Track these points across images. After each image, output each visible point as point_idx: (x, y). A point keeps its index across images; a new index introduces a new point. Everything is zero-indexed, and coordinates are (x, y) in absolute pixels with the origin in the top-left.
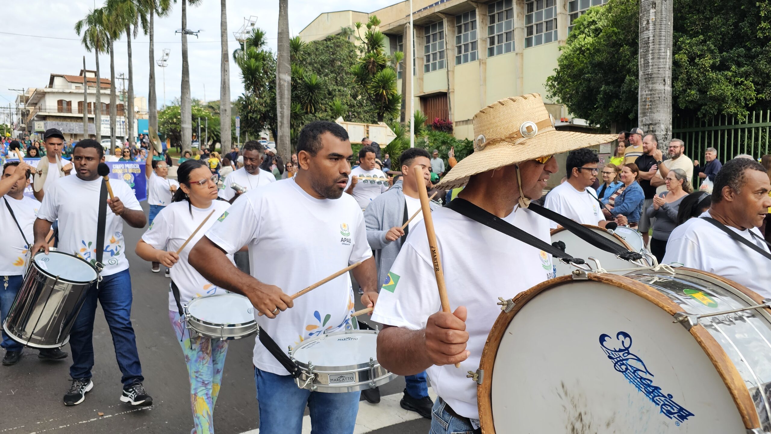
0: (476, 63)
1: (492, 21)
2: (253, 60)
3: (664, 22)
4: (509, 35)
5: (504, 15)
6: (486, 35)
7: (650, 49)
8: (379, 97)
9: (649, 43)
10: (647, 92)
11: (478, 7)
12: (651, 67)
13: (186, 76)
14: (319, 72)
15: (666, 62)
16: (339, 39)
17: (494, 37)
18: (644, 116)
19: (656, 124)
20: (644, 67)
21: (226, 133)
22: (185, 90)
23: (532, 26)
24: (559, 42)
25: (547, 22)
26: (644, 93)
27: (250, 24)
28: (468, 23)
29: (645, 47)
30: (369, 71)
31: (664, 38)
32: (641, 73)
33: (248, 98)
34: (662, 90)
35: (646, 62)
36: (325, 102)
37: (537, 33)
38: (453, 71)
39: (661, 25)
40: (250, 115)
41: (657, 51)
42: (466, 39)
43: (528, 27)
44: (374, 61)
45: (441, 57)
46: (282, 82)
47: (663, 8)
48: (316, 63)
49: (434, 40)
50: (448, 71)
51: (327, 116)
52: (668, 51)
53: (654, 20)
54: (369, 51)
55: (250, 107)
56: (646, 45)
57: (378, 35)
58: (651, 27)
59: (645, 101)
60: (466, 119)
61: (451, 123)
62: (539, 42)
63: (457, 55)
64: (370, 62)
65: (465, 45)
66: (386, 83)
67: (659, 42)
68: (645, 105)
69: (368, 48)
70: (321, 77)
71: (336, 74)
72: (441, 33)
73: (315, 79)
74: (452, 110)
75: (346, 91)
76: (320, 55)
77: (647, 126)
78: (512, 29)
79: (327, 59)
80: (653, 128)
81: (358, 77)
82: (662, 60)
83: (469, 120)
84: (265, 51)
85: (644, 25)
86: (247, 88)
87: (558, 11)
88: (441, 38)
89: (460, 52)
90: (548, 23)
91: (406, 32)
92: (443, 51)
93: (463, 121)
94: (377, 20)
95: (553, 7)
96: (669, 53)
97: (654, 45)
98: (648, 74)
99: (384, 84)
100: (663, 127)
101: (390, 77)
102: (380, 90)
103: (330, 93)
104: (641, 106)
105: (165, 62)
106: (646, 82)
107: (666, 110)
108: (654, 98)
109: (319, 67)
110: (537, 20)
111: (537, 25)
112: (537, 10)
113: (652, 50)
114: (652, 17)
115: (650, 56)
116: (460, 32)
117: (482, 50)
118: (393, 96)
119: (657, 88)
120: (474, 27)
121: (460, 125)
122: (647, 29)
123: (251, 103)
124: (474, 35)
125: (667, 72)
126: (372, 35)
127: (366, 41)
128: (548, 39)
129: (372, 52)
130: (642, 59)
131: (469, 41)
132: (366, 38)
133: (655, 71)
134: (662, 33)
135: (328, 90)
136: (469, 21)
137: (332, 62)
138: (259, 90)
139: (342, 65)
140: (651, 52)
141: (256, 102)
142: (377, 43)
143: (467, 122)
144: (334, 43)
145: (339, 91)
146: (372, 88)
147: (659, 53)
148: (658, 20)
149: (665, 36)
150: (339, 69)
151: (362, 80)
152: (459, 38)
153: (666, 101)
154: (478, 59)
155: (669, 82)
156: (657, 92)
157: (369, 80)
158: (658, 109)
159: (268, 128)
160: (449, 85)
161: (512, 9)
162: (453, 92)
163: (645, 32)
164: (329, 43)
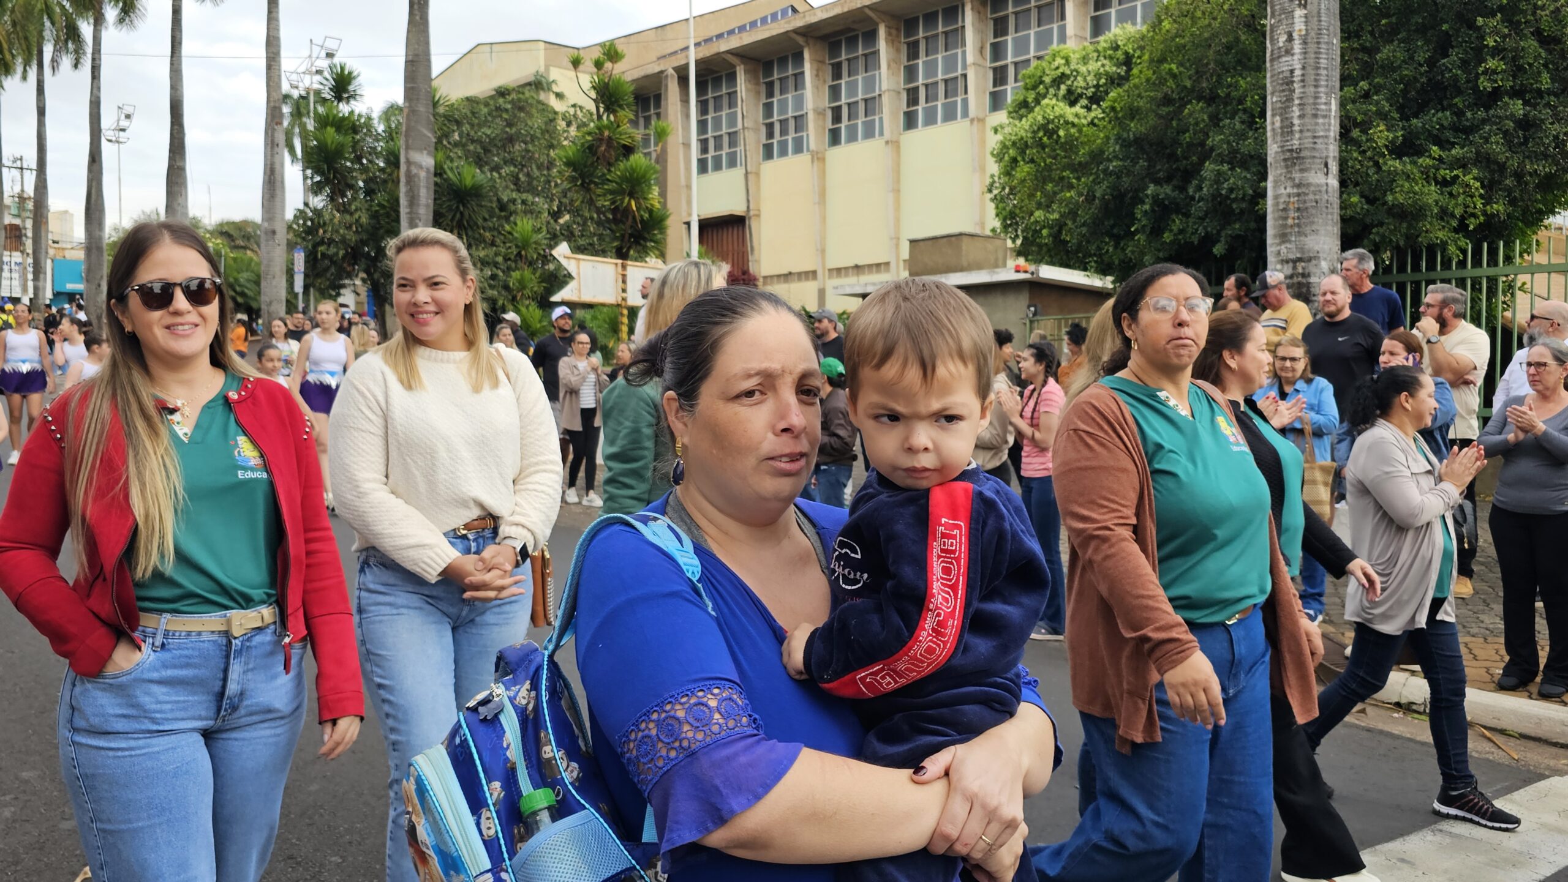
0: (805, 158)
1: (837, 75)
2: (331, 130)
3: (1325, 39)
4: (872, 105)
5: (861, 63)
6: (825, 103)
7: (1297, 94)
8: (620, 214)
9: (1293, 82)
10: (1289, 190)
11: (808, 44)
12: (1297, 136)
13: (177, 158)
14: (479, 162)
15: (1330, 125)
16: (523, 93)
17: (840, 107)
18: (1283, 242)
19: (1310, 260)
20: (1282, 134)
21: (274, 283)
22: (176, 189)
23: (917, 88)
24: (972, 120)
25: (946, 81)
26: (1282, 191)
27: (323, 54)
28: (787, 77)
29: (1283, 91)
30: (598, 158)
31: (1324, 72)
32: (1273, 149)
33: (317, 212)
34: (1321, 186)
35: (1287, 123)
36: (490, 224)
37: (927, 102)
38: (758, 174)
39: (1318, 43)
40: (322, 248)
41: (1311, 101)
42: (783, 109)
43: (908, 90)
44: (610, 138)
45: (733, 143)
46: (414, 170)
47: (1323, 6)
48: (473, 141)
49: (718, 108)
50: (747, 173)
51: (496, 254)
52: (1333, 101)
53: (1304, 33)
54: (600, 117)
55: (321, 231)
56: (1284, 87)
57: (619, 84)
58: (1297, 47)
59: (1284, 210)
60: (785, 272)
61: (755, 279)
62: (931, 120)
63: (765, 142)
64: (601, 140)
65: (781, 121)
66: (635, 185)
67: (1316, 80)
68: (1286, 218)
69: (598, 108)
70: (482, 172)
71: (515, 166)
72: (732, 96)
73: (471, 175)
74: (756, 252)
75: (538, 203)
76: (480, 126)
77: (1291, 265)
78: (877, 93)
79: (497, 135)
80: (1303, 268)
81: (575, 170)
82: (1321, 121)
83: (790, 273)
84: (357, 112)
85: (1281, 44)
86: (316, 189)
87: (970, 59)
88: (732, 104)
89: (770, 135)
90: (949, 83)
91: (666, 86)
92: (736, 132)
93: (779, 276)
94: (616, 52)
95: (959, 51)
96: (1334, 106)
97: (1304, 87)
98: (1291, 151)
99: (633, 187)
100: (1324, 265)
101: (646, 172)
102: (622, 201)
103: (503, 207)
104: (1275, 219)
105: (121, 133)
106: (1287, 167)
107: (1330, 228)
108: (1305, 202)
109: (479, 150)
110: (926, 76)
111: (927, 86)
112: (927, 55)
113: (1301, 98)
114: (1299, 26)
115: (1296, 111)
116: (770, 94)
117: (815, 133)
118: (650, 211)
119: (1311, 180)
120: (799, 87)
121: (771, 284)
122: (1289, 52)
123: (325, 224)
124: (799, 102)
125: (1331, 147)
126: (606, 85)
127: (593, 94)
128: (950, 115)
129: (605, 117)
130: (1278, 118)
131: (790, 114)
132: (594, 87)
133: (1308, 143)
134: (1322, 61)
135: (499, 200)
136: (790, 72)
137: (511, 140)
138: (343, 195)
139: (530, 147)
140: (1297, 102)
141: (336, 221)
142: (617, 101)
143: (787, 277)
144: (512, 102)
145: (524, 202)
146: (604, 195)
147: (1315, 104)
148: (1313, 34)
149: (1326, 69)
150: (523, 157)
151: (582, 176)
152: (768, 108)
153: (1330, 210)
154: (808, 150)
155: (1334, 167)
156: (1312, 189)
157: (599, 178)
158: (1314, 227)
159: (364, 280)
160: (748, 201)
161: (876, 53)
162: (758, 216)
163: (1284, 59)
164: (501, 100)
